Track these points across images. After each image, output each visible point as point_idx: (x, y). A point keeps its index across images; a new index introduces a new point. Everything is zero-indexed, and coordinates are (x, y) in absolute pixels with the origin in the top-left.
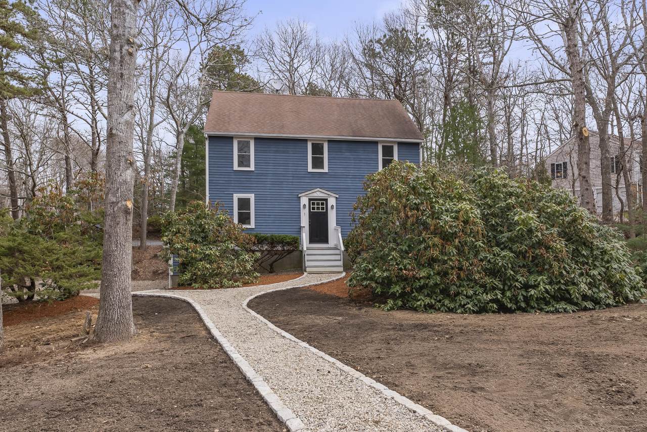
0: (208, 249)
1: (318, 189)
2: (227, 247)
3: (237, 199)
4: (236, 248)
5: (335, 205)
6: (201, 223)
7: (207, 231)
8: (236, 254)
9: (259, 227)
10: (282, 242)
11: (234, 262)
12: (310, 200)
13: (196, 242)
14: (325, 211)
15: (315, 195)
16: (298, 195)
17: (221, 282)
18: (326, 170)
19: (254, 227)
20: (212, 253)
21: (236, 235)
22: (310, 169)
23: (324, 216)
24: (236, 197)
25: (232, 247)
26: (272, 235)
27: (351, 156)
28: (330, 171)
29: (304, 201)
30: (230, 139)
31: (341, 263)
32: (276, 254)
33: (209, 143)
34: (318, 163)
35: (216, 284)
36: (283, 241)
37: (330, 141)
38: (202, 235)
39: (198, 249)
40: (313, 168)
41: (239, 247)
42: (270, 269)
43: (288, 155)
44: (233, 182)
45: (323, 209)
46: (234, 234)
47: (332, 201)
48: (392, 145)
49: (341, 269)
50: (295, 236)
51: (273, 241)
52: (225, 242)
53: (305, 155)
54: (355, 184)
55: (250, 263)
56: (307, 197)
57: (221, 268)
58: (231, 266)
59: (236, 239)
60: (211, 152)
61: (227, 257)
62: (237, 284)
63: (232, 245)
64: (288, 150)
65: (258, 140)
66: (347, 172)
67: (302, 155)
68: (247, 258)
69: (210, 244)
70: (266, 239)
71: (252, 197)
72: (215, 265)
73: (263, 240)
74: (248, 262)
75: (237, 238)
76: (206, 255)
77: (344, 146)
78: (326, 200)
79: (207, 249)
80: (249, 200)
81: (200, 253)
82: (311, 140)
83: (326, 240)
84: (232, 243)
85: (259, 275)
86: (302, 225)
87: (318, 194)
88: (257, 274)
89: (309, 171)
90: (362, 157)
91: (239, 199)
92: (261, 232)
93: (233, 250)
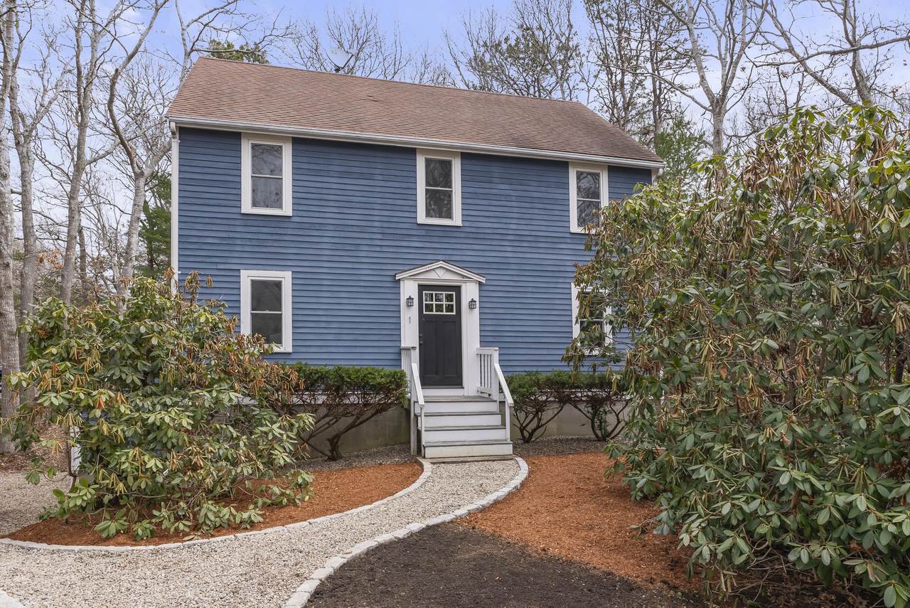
0: (158, 407)
1: (441, 264)
2: (217, 401)
3: (249, 283)
4: (247, 401)
5: (477, 299)
6: (138, 329)
7: (159, 356)
8: (244, 420)
9: (304, 350)
10: (363, 384)
11: (237, 447)
12: (422, 288)
13: (121, 385)
14: (454, 313)
15: (433, 276)
16: (395, 276)
17: (195, 514)
18: (457, 220)
19: (290, 349)
20: (167, 420)
21: (246, 365)
22: (422, 218)
23: (455, 323)
24: (247, 277)
25: (231, 400)
26: (340, 369)
27: (512, 193)
28: (467, 224)
29: (409, 289)
30: (232, 137)
31: (505, 434)
32: (345, 415)
33: (180, 145)
34: (439, 203)
35: (178, 519)
36: (367, 383)
37: (467, 157)
38: (144, 365)
39: (122, 409)
40: (428, 214)
41: (253, 397)
42: (332, 451)
43: (371, 183)
44: (238, 242)
45: (450, 308)
46: (240, 363)
47: (470, 292)
48: (597, 171)
49: (508, 449)
50: (392, 370)
51: (338, 383)
52: (211, 385)
53: (411, 185)
54: (520, 255)
55: (287, 445)
56: (415, 280)
57: (195, 468)
58: (227, 459)
59: (245, 377)
60: (184, 169)
61: (217, 431)
62: (245, 515)
63: (233, 395)
64: (372, 171)
65: (300, 143)
66: (504, 226)
67: (404, 185)
68: (277, 431)
69: (164, 392)
70: (323, 377)
71: (286, 278)
72: (175, 460)
73: (316, 381)
74: (281, 440)
75: (247, 375)
76: (150, 429)
77: (496, 169)
78: (458, 289)
79: (154, 405)
80: (278, 285)
81: (130, 422)
82: (424, 152)
83: (457, 381)
84: (232, 388)
85: (309, 478)
86: (403, 345)
87: (440, 274)
88: (305, 476)
89: (419, 221)
90: (535, 195)
91: (253, 282)
92: (310, 362)
93: (238, 407)
